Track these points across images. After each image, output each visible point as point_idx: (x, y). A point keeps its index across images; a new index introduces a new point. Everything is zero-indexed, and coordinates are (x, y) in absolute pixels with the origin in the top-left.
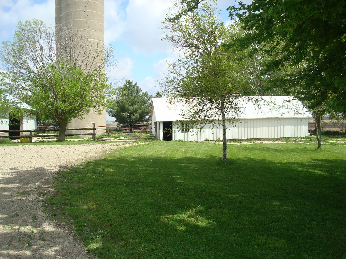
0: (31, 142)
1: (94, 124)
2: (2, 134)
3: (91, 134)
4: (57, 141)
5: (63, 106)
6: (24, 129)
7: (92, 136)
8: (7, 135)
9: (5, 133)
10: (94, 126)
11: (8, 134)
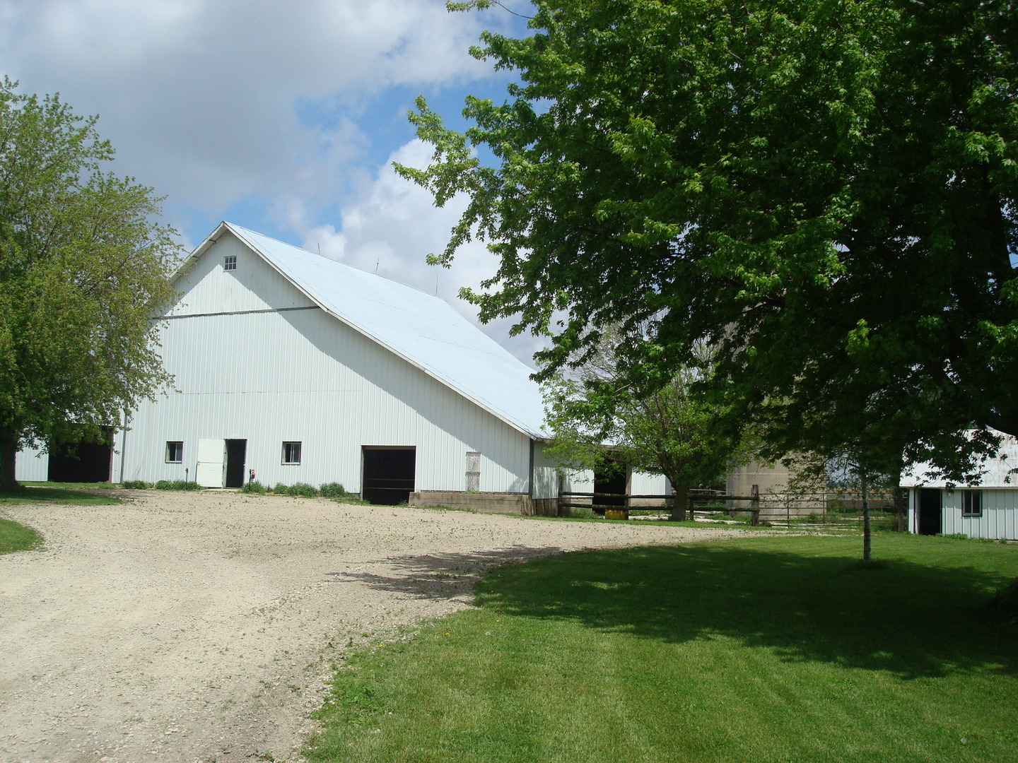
0: (627, 518)
1: (755, 487)
2: (577, 500)
3: (748, 510)
4: (670, 519)
5: (678, 447)
6: (633, 494)
7: (750, 513)
8: (590, 502)
9: (584, 498)
10: (755, 492)
11: (591, 500)
